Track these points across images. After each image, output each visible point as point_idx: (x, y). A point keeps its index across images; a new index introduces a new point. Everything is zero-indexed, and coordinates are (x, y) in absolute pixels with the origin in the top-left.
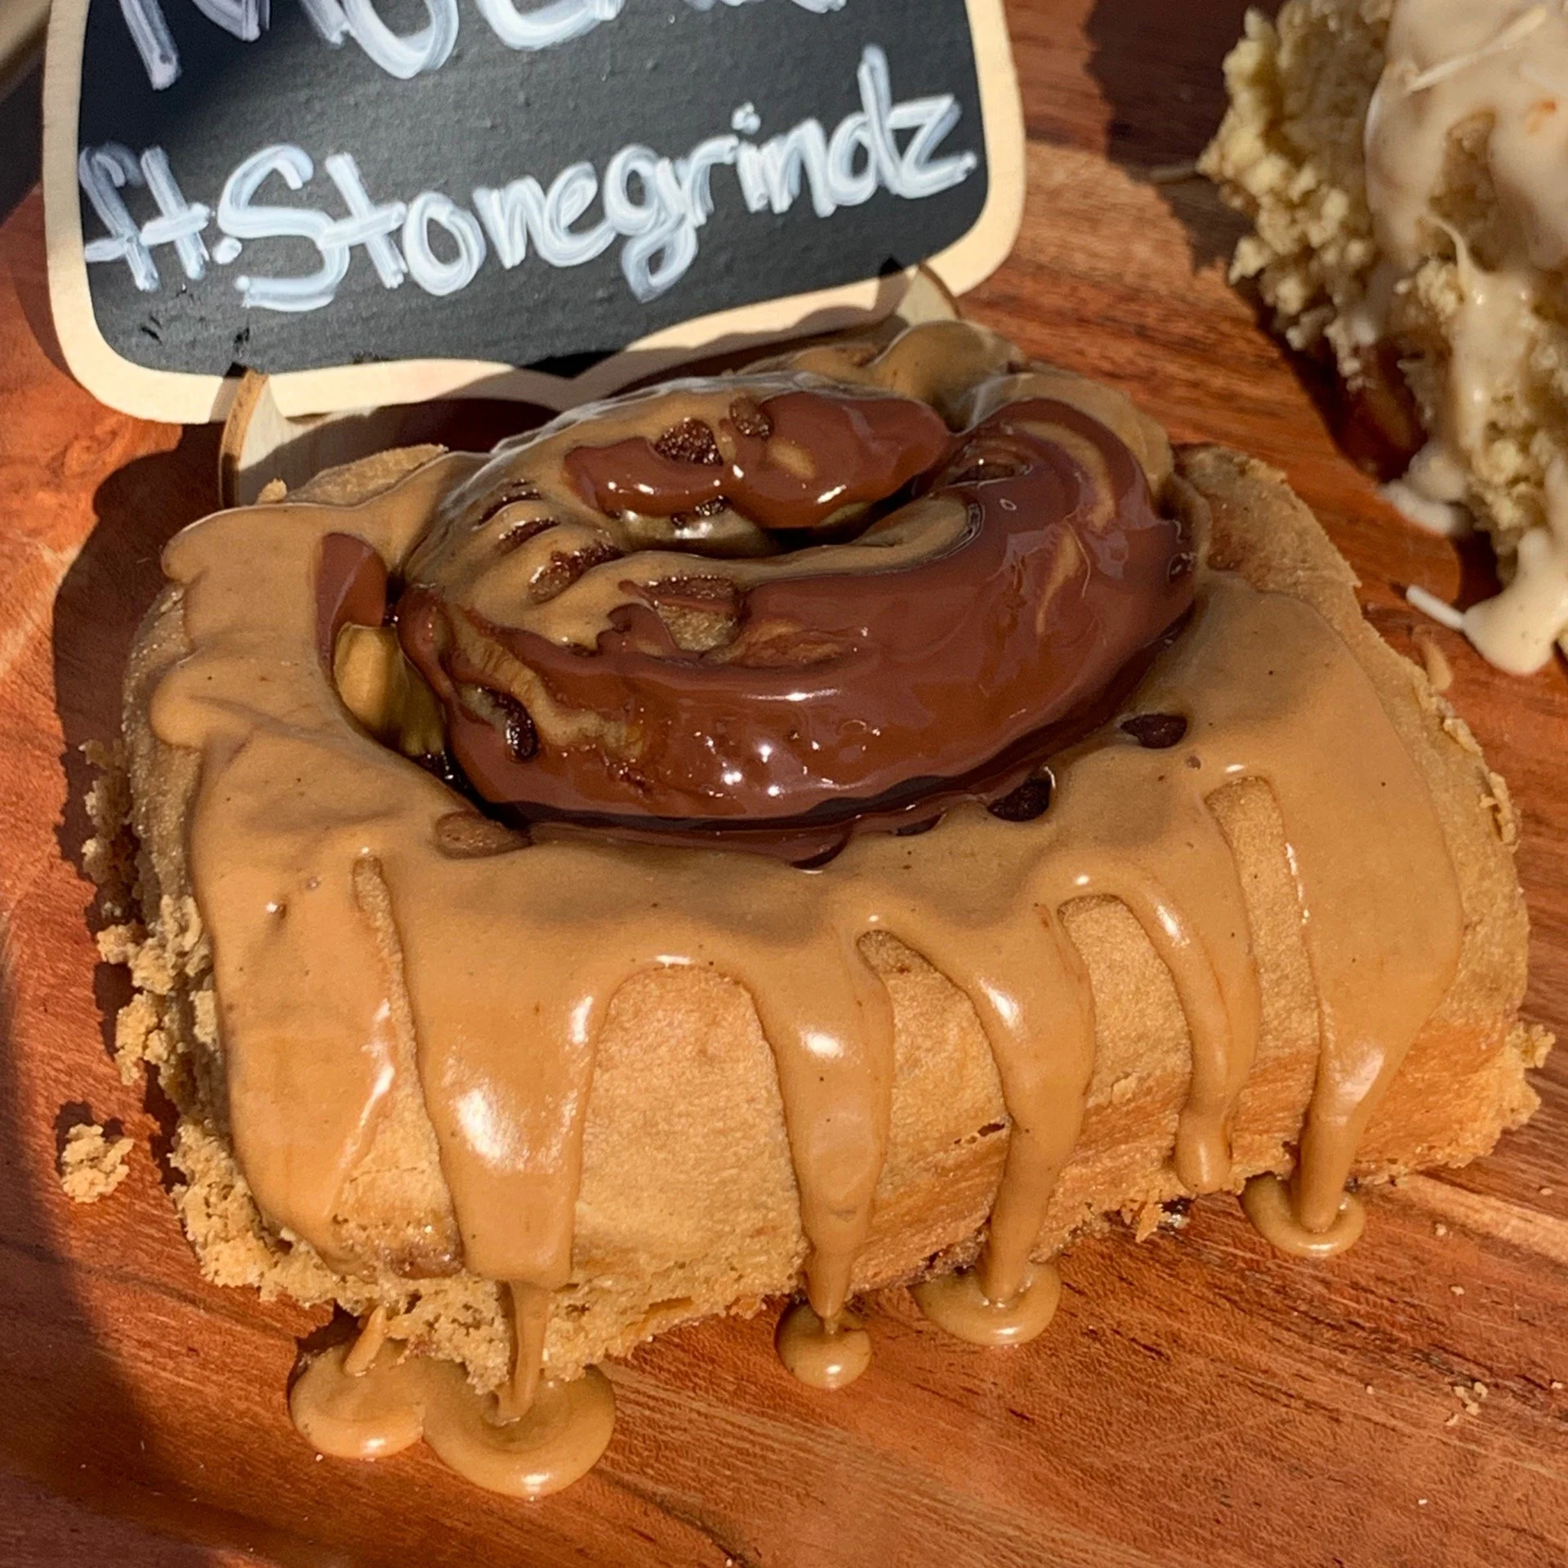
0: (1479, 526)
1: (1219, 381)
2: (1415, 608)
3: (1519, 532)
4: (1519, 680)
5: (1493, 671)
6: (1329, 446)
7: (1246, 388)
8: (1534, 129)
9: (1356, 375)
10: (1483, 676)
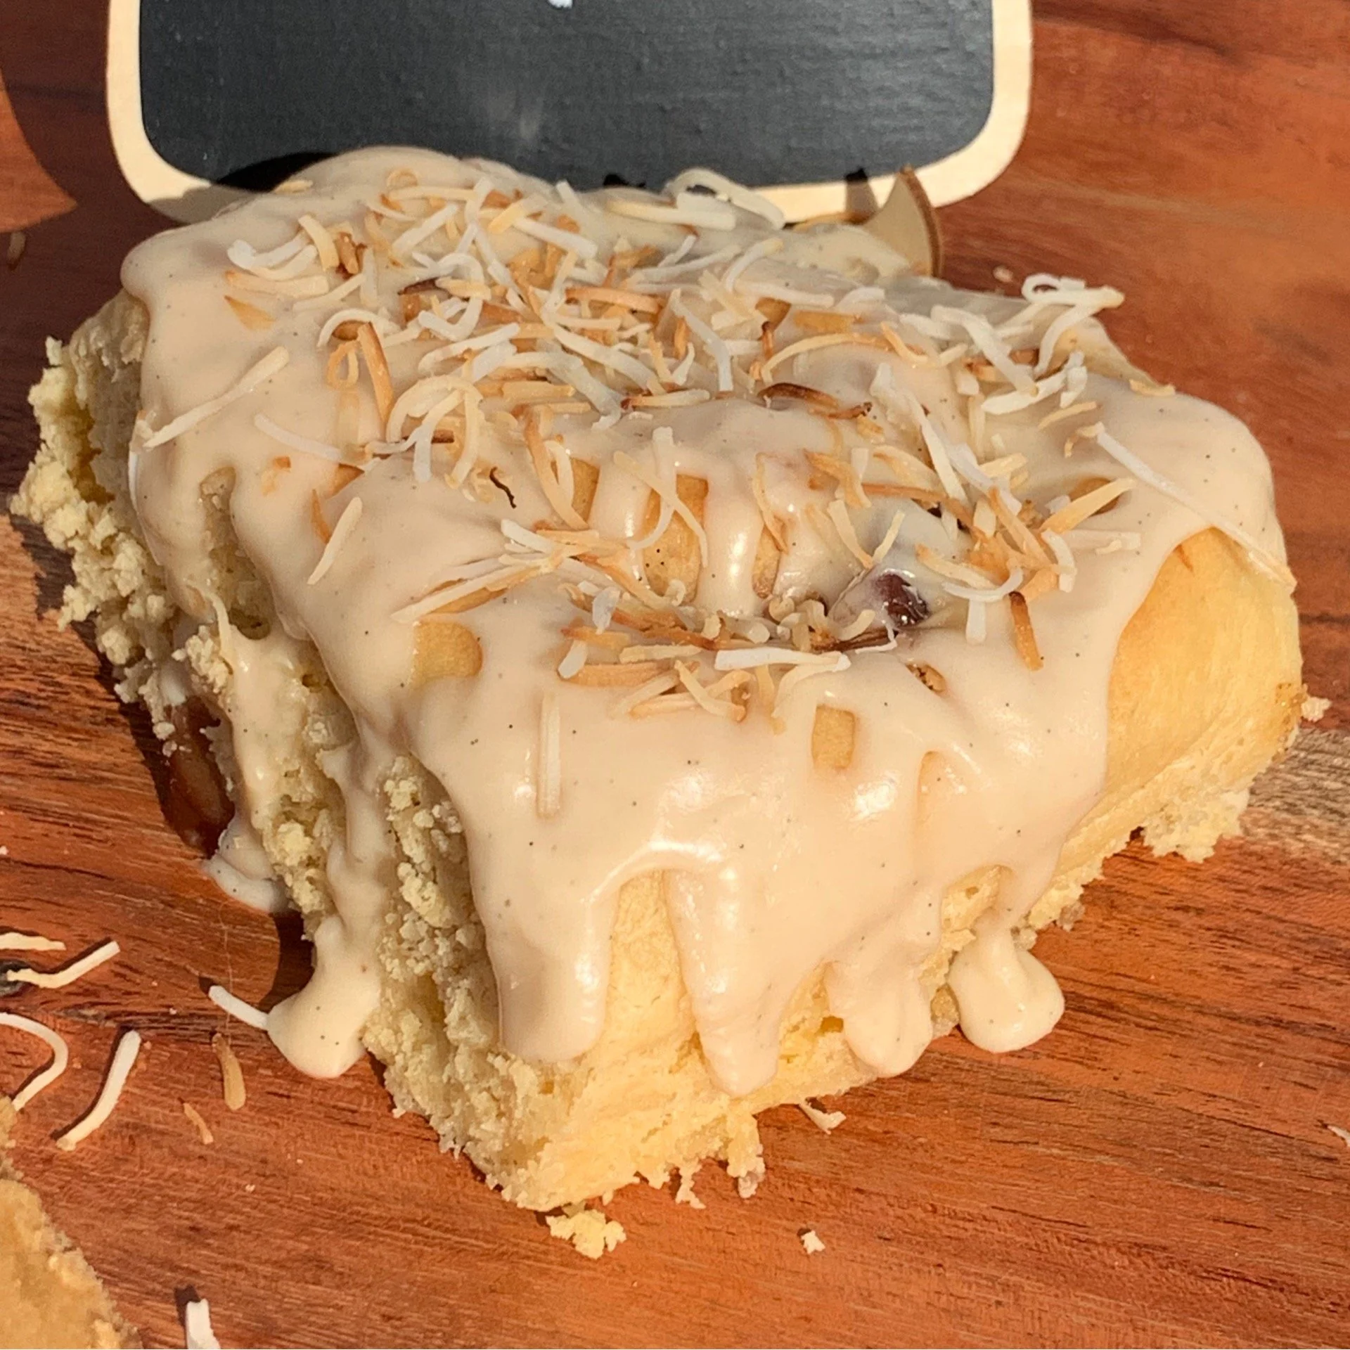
0: (291, 906)
1: (44, 745)
2: (218, 1008)
3: (316, 916)
4: (325, 1086)
5: (298, 1077)
6: (158, 816)
7: (73, 751)
8: (271, 488)
9: (171, 738)
10: (283, 1086)
